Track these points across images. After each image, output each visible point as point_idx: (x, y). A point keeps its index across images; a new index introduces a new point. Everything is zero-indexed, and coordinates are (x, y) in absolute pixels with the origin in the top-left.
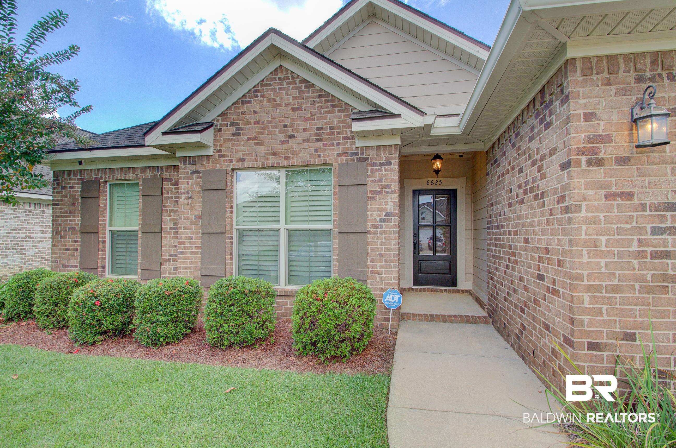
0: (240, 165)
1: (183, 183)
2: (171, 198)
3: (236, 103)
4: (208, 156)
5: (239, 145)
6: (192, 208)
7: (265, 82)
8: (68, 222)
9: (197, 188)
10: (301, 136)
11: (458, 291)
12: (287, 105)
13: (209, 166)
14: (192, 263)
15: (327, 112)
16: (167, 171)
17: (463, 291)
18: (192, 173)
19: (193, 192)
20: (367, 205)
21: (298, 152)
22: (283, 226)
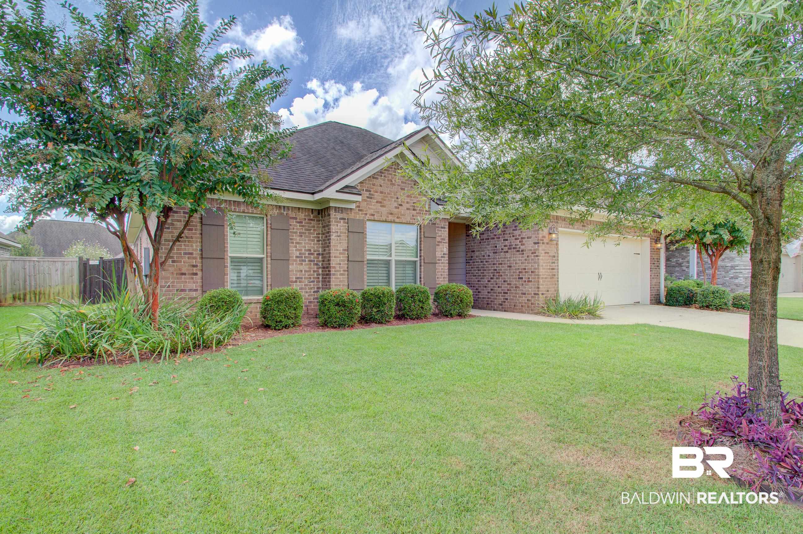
0: (372, 218)
1: (334, 225)
2: (296, 233)
3: (370, 177)
4: (351, 209)
5: (371, 205)
6: (340, 243)
8: (183, 247)
10: (406, 206)
12: (399, 185)
13: (352, 216)
14: (340, 281)
16: (292, 211)
18: (341, 219)
19: (341, 232)
20: (436, 248)
21: (404, 215)
22: (394, 258)
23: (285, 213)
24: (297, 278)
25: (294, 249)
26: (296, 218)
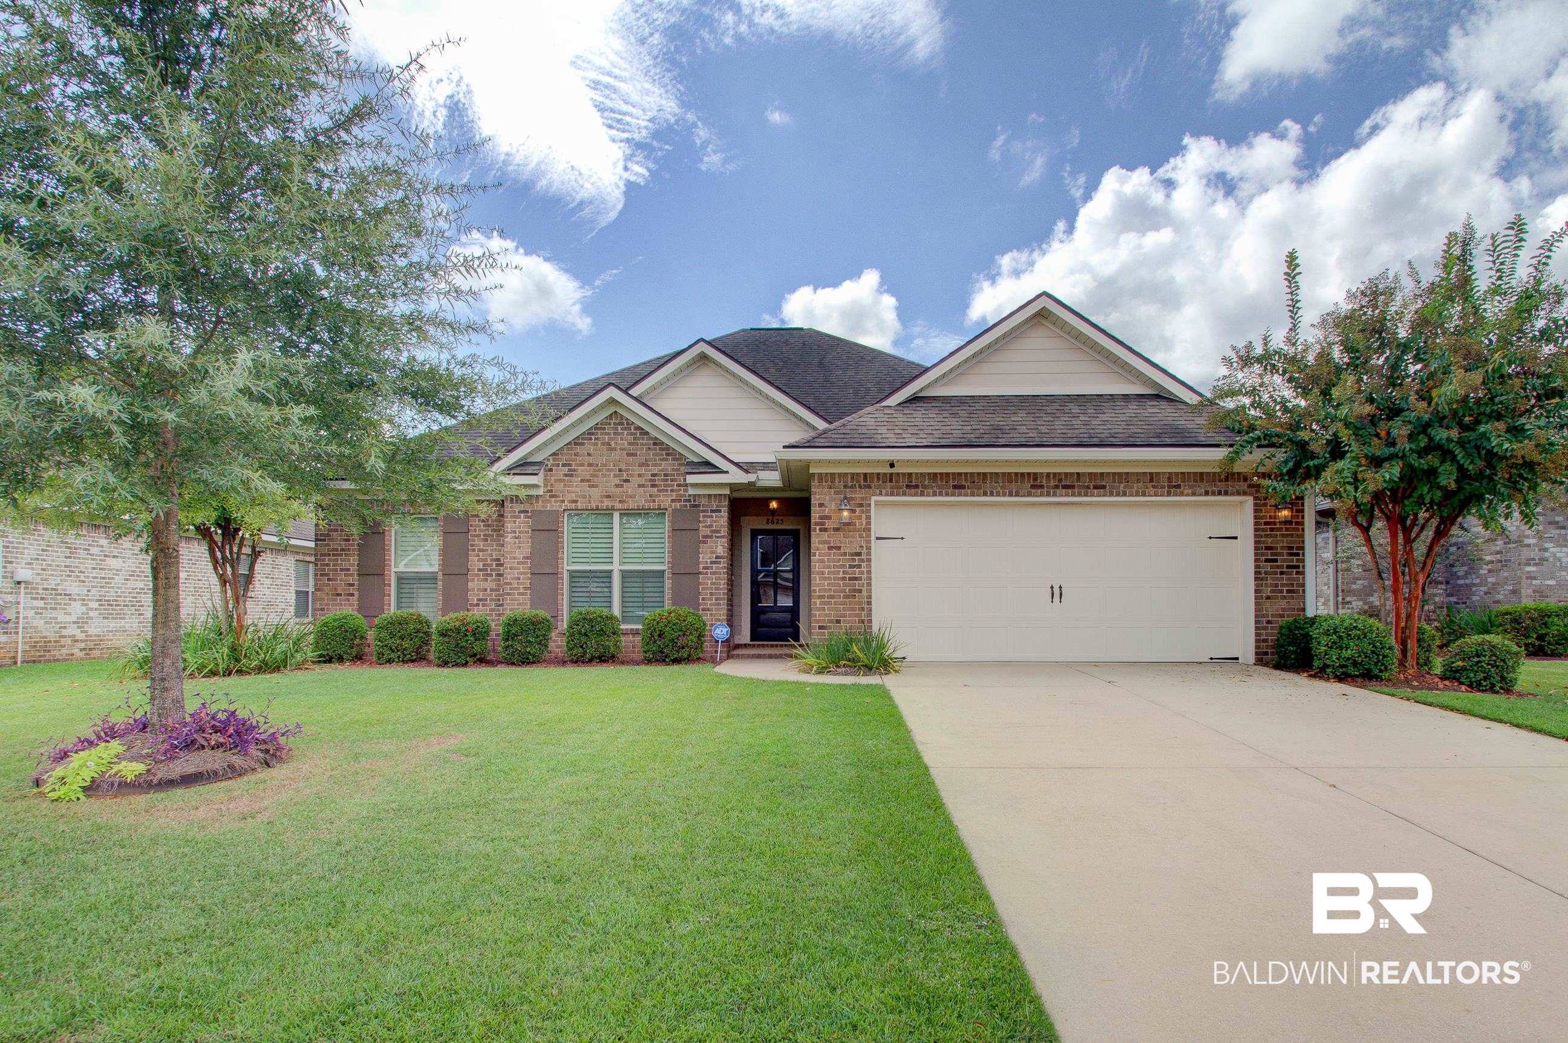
0: (573, 506)
1: (510, 522)
2: (479, 535)
3: (569, 443)
4: (537, 496)
6: (520, 547)
7: (599, 426)
8: (340, 561)
9: (524, 528)
10: (636, 481)
11: (802, 645)
12: (622, 449)
13: (539, 506)
14: (520, 603)
15: (662, 460)
18: (520, 512)
19: (520, 532)
20: (699, 548)
21: (633, 496)
22: (616, 567)
23: (464, 510)
24: (480, 600)
25: (476, 558)
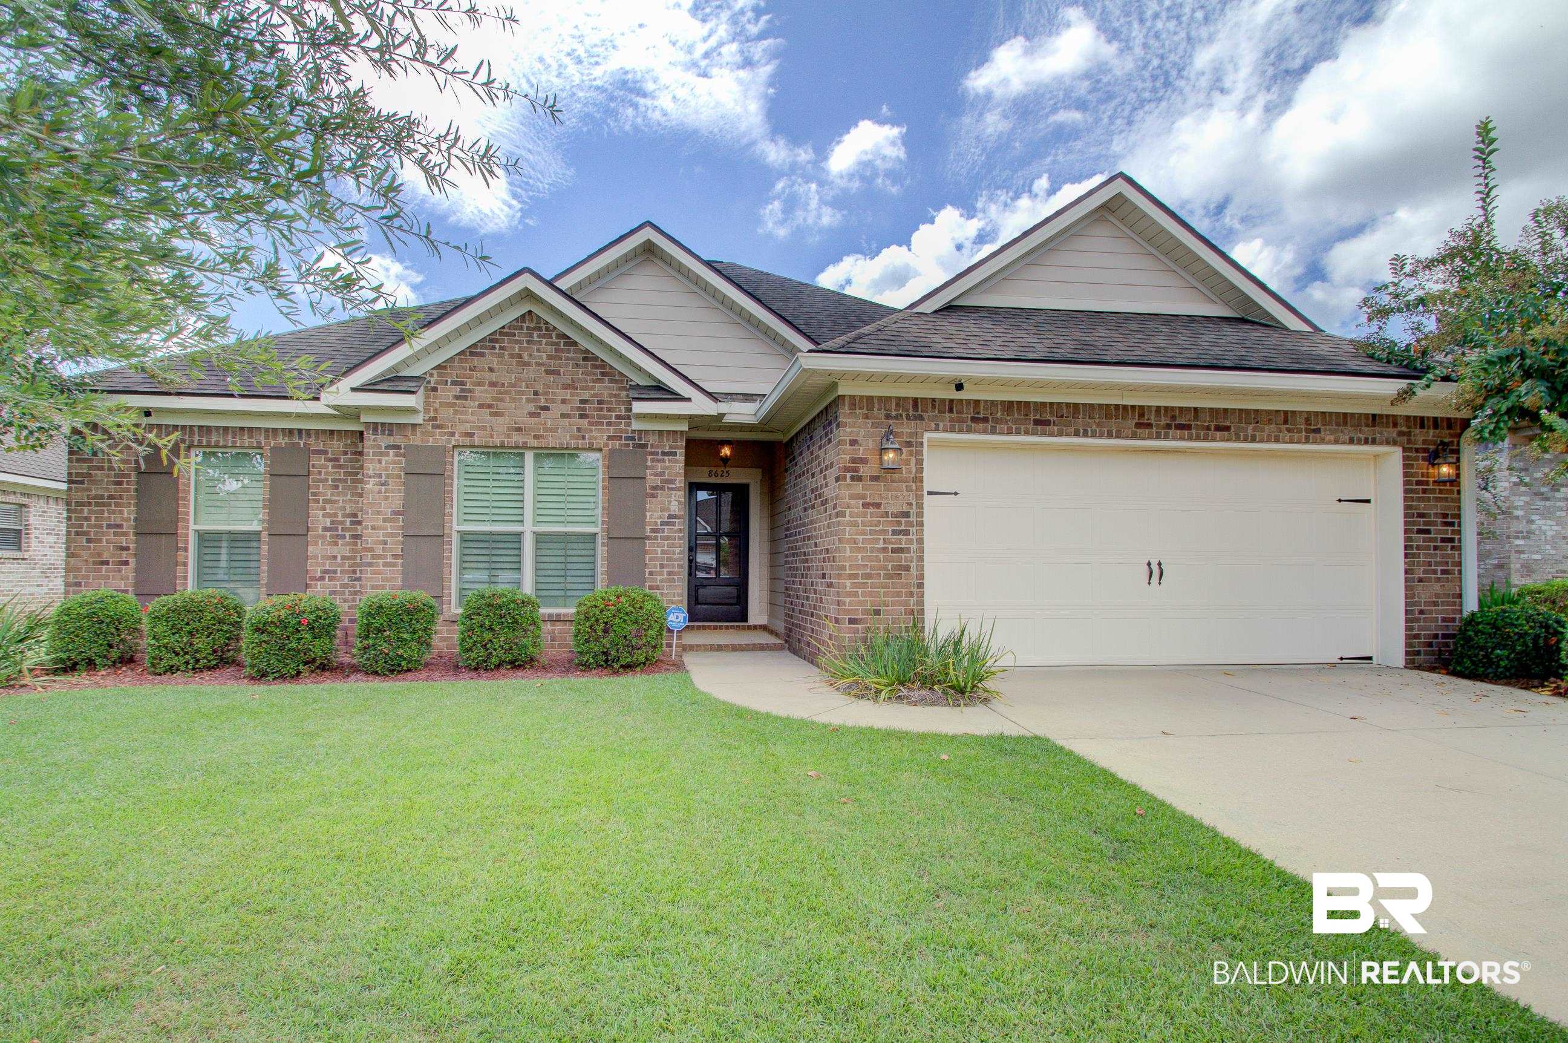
0: (467, 441)
1: (372, 462)
2: (325, 481)
3: (462, 353)
4: (414, 426)
5: (465, 413)
6: (387, 498)
7: (506, 330)
8: (106, 514)
9: (394, 470)
10: (557, 409)
11: (749, 627)
12: (539, 365)
13: (416, 439)
14: (386, 579)
15: (595, 381)
16: (317, 438)
17: (755, 627)
18: (387, 447)
19: (388, 476)
20: (645, 503)
21: (554, 430)
22: (528, 528)
23: (302, 443)
24: (325, 572)
25: (321, 513)
26: (325, 452)
